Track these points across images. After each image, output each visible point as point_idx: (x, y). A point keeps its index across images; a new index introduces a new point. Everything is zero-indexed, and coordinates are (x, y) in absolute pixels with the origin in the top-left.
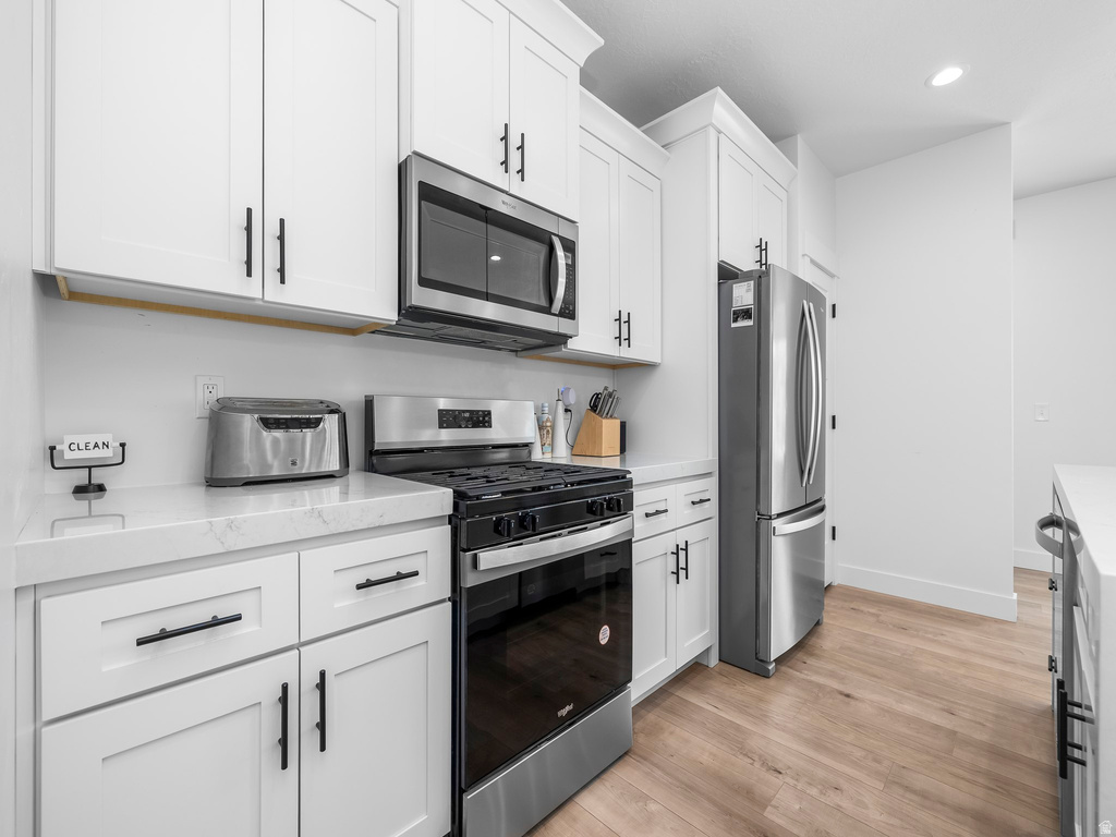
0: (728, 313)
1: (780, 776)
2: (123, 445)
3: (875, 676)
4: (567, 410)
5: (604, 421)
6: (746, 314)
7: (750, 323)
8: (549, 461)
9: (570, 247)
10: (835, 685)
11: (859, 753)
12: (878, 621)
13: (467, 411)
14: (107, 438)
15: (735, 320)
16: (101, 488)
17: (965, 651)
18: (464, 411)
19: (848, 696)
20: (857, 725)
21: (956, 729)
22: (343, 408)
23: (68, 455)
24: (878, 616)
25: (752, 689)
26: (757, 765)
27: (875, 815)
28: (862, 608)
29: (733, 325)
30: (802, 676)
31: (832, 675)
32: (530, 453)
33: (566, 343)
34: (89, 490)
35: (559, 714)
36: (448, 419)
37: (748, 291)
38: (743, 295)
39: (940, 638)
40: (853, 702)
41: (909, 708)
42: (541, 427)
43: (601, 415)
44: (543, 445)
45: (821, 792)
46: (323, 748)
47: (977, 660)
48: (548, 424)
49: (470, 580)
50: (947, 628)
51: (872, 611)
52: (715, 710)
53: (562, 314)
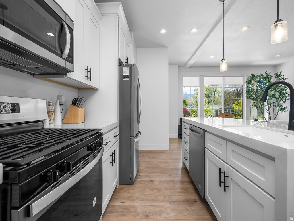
0: (122, 76)
1: (149, 217)
3: (154, 173)
4: (60, 105)
5: (79, 109)
6: (127, 76)
7: (128, 79)
10: (148, 179)
11: (161, 197)
12: (149, 157)
15: (124, 78)
17: (165, 159)
19: (152, 181)
20: (157, 189)
21: (173, 180)
24: (148, 156)
25: (131, 190)
26: (142, 217)
27: (172, 215)
28: (145, 155)
29: (123, 79)
30: (141, 180)
31: (147, 176)
32: (43, 124)
33: (66, 74)
37: (128, 69)
38: (126, 71)
39: (160, 158)
40: (154, 182)
41: (164, 179)
42: (48, 112)
43: (78, 107)
44: (50, 120)
45: (160, 216)
47: (168, 161)
48: (53, 110)
50: (161, 155)
51: (147, 155)
52: (124, 204)
53: (67, 59)
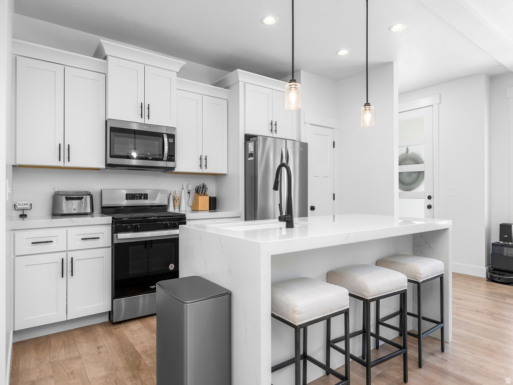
2: (31, 204)
6: (251, 155)
7: (253, 159)
8: (178, 212)
9: (172, 136)
13: (139, 194)
14: (27, 202)
15: (249, 157)
16: (26, 215)
18: (137, 194)
22: (92, 194)
23: (18, 207)
29: (249, 159)
33: (174, 170)
34: (23, 216)
35: (151, 287)
36: (130, 197)
46: (72, 275)
49: (116, 242)
53: (168, 160)
